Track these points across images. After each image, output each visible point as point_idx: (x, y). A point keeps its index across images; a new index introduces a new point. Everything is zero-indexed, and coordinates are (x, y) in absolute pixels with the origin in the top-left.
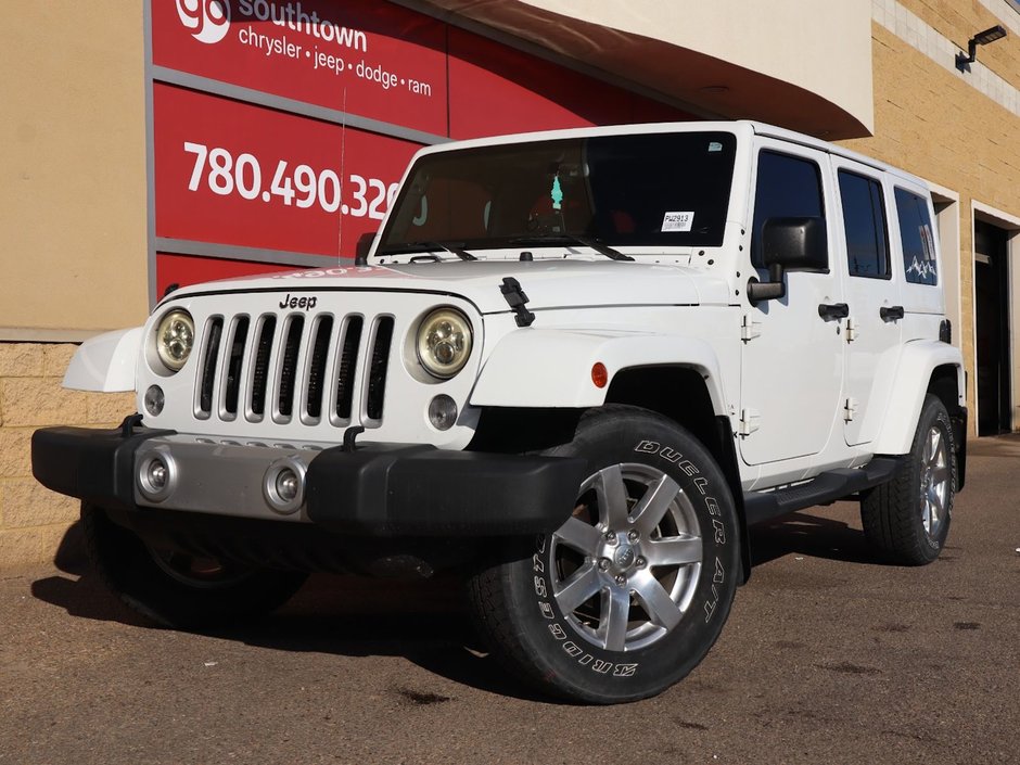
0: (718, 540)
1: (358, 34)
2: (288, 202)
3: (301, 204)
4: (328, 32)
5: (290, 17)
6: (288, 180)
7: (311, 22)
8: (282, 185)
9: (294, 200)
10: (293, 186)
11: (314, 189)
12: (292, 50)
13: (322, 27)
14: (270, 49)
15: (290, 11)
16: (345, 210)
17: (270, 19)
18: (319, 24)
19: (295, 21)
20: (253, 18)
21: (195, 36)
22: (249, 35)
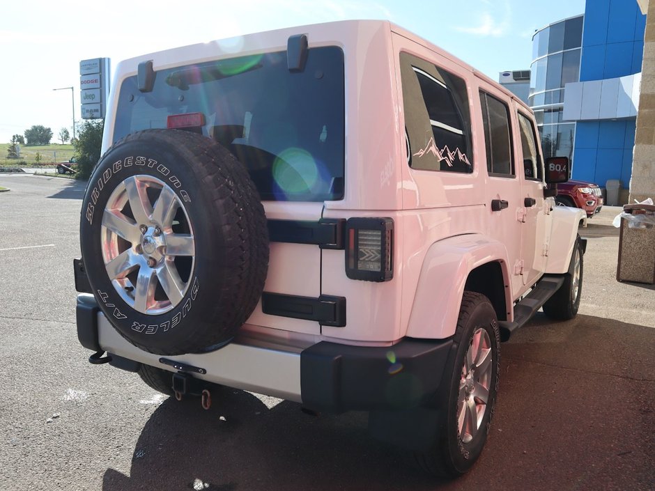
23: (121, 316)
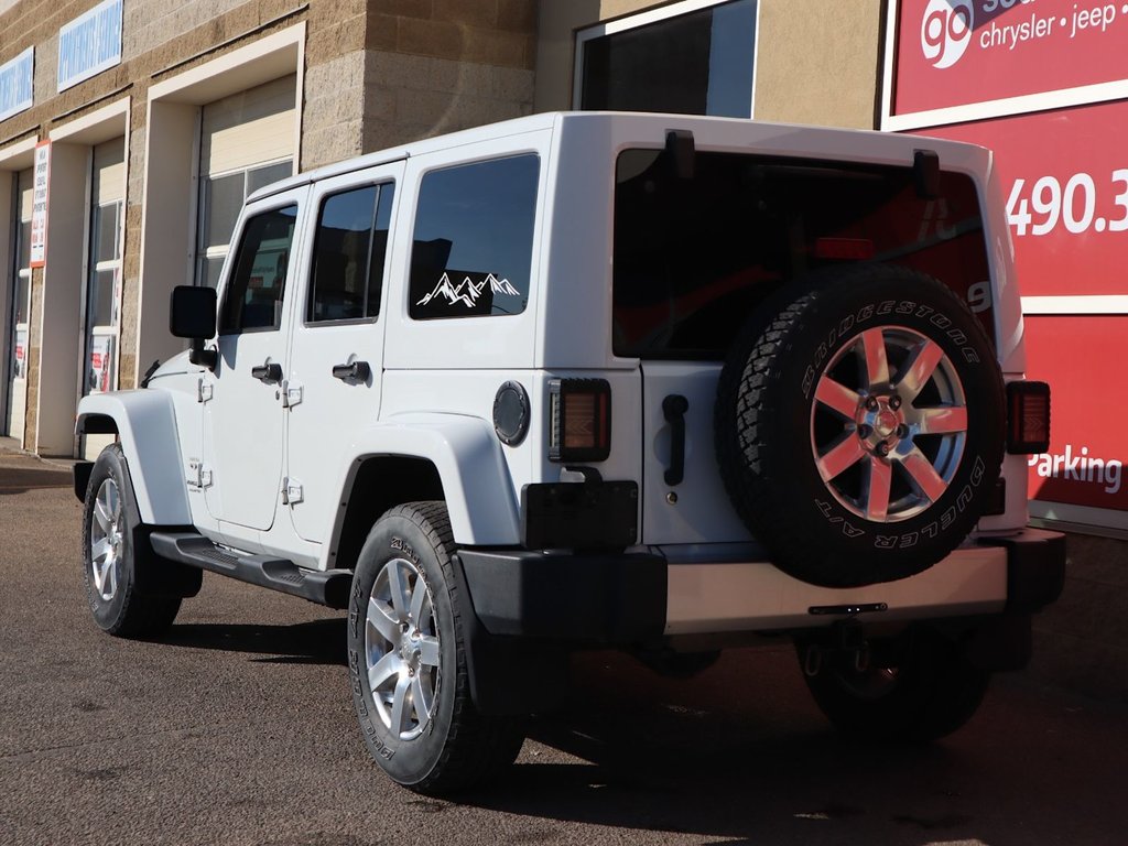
2: (1021, 231)
3: (1039, 230)
6: (1024, 203)
8: (1016, 211)
9: (1029, 228)
10: (1030, 209)
11: (1058, 207)
12: (1041, 29)
14: (1015, 40)
16: (1100, 225)
21: (937, 65)
23: (856, 532)
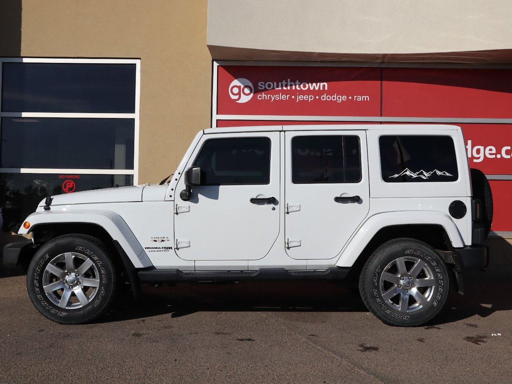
0: (104, 282)
1: (322, 84)
4: (305, 87)
5: (284, 85)
7: (296, 85)
12: (284, 97)
13: (302, 86)
14: (273, 99)
15: (284, 83)
17: (273, 88)
18: (299, 85)
19: (286, 86)
20: (265, 90)
21: (237, 102)
22: (263, 96)
